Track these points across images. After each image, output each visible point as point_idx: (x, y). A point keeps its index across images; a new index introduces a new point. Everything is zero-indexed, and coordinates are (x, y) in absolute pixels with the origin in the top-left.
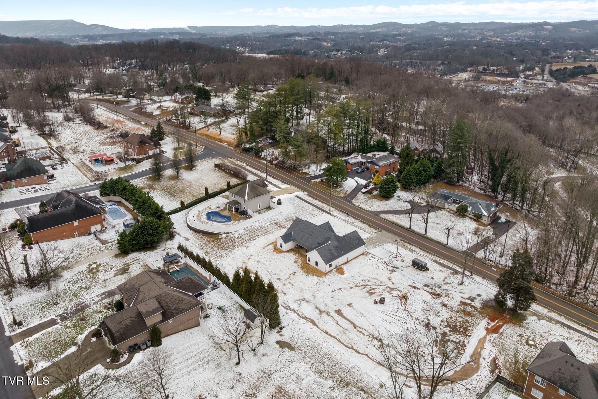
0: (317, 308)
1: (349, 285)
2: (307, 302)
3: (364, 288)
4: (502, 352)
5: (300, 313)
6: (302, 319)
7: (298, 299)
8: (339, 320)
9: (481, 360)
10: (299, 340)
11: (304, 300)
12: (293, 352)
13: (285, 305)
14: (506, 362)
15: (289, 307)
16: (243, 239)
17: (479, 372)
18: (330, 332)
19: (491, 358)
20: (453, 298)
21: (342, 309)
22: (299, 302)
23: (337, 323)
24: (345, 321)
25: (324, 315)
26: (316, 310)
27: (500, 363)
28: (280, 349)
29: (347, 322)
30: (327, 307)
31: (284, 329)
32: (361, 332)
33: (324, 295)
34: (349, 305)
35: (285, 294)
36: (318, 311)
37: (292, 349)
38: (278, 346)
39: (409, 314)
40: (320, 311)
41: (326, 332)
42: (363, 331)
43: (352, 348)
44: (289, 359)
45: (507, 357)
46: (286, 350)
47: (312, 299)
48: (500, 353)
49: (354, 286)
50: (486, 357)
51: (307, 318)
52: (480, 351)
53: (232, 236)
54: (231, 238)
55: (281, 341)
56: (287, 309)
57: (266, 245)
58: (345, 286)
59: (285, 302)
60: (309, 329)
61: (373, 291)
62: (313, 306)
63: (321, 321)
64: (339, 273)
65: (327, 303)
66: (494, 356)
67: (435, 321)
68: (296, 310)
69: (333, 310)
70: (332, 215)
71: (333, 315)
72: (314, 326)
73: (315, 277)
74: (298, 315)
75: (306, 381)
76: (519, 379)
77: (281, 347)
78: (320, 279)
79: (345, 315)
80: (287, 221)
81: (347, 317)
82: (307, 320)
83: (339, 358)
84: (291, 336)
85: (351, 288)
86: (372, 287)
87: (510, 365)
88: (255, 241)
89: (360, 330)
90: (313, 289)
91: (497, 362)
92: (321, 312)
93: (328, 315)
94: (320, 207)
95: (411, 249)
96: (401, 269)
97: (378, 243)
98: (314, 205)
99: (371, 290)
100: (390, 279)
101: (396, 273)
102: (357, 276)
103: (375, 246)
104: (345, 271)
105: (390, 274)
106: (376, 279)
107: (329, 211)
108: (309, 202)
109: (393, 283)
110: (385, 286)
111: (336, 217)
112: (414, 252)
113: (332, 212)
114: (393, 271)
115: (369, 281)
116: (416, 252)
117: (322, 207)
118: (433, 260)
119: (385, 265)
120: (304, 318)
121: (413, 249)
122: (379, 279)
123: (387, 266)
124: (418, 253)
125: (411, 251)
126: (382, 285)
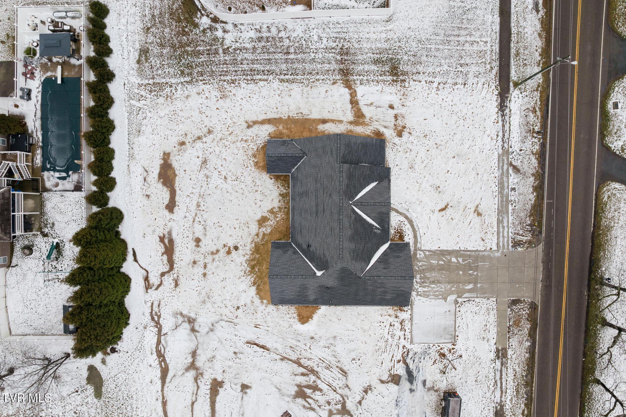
0: (194, 354)
1: (289, 351)
2: (193, 330)
3: (303, 374)
5: (163, 341)
6: (155, 356)
7: (185, 312)
8: (200, 400)
10: (118, 389)
11: (191, 321)
12: (95, 400)
13: (156, 309)
15: (159, 317)
16: (234, 62)
18: (169, 408)
21: (226, 386)
22: (180, 319)
23: (193, 403)
24: (208, 407)
25: (191, 374)
26: (190, 356)
28: (84, 382)
30: (208, 364)
31: (115, 355)
33: (229, 336)
34: (245, 387)
35: (176, 285)
36: (191, 360)
37: (98, 394)
38: (85, 374)
40: (194, 361)
41: (164, 404)
44: (79, 408)
46: (90, 389)
47: (203, 330)
49: (294, 358)
51: (164, 360)
53: (219, 34)
54: (216, 39)
55: (96, 369)
56: (153, 319)
57: (261, 118)
58: (279, 347)
59: (162, 303)
60: (148, 380)
61: (308, 391)
62: (192, 346)
63: (176, 382)
64: (299, 315)
65: (218, 357)
68: (163, 332)
69: (213, 377)
70: (502, 107)
71: (201, 385)
72: (159, 383)
73: (253, 290)
74: (159, 342)
77: (89, 380)
78: (257, 301)
79: (218, 398)
80: (376, 62)
81: (218, 406)
82: (160, 363)
84: (112, 374)
85: (283, 359)
86: (319, 382)
88: (252, 86)
90: (226, 311)
92: (192, 366)
93: (196, 380)
94: (513, 51)
95: (505, 350)
96: (414, 387)
97: (471, 286)
98: (510, 34)
99: (309, 387)
100: (366, 392)
101: (393, 387)
102: (322, 343)
103: (452, 293)
104: (315, 317)
105: (382, 382)
106: (344, 373)
107: (516, 85)
108: (513, 11)
109: (360, 403)
110: (339, 397)
111: (500, 123)
112: (498, 363)
113: (517, 92)
114: (395, 379)
115: (327, 368)
116: (502, 364)
117: (517, 54)
118: (502, 406)
119: (399, 357)
120: (161, 355)
121: (510, 352)
122: (350, 377)
123: (399, 361)
124: (501, 371)
125: (498, 357)
126: (339, 391)
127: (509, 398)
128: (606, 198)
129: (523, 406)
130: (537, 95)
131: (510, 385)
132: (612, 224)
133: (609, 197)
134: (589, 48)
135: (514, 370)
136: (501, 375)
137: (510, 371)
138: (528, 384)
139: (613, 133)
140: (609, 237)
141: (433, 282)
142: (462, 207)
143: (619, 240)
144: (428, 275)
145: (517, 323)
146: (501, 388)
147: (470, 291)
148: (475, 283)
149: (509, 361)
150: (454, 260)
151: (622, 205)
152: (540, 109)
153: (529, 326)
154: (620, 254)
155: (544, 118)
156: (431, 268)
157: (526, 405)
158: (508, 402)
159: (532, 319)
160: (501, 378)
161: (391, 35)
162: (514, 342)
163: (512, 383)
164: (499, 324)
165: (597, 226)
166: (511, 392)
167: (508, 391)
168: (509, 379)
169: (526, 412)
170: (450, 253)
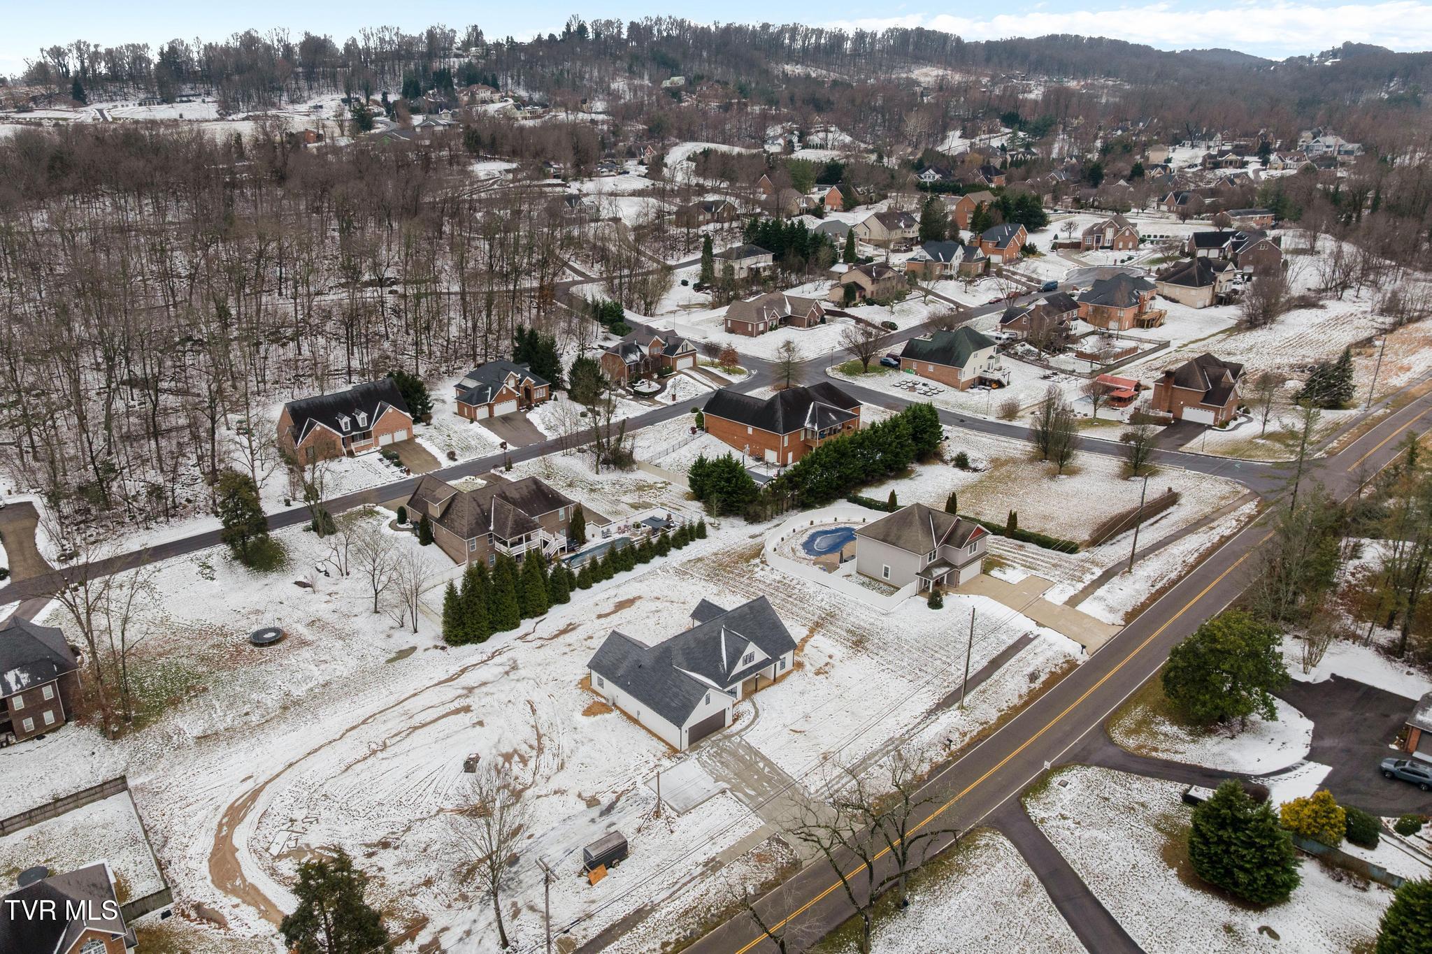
0: (484, 683)
1: (546, 724)
2: (506, 673)
3: (530, 746)
4: (229, 944)
5: (477, 666)
6: (458, 669)
7: (519, 661)
8: (439, 709)
9: (236, 900)
10: (406, 666)
11: (514, 667)
12: (383, 662)
13: (505, 649)
14: (201, 939)
15: (499, 654)
17: (212, 886)
18: (414, 698)
19: (228, 918)
20: (449, 906)
21: (469, 715)
22: (509, 663)
23: (432, 707)
24: (436, 716)
25: (462, 692)
26: (480, 683)
27: (206, 927)
28: (397, 650)
29: (428, 720)
30: (481, 695)
31: (440, 651)
32: (396, 735)
33: (522, 690)
34: (479, 723)
36: (476, 685)
37: (391, 661)
38: (404, 647)
39: (425, 815)
40: (476, 687)
41: (415, 695)
42: (398, 738)
43: (364, 722)
44: (368, 656)
45: (210, 946)
46: (391, 656)
47: (513, 677)
48: (231, 940)
49: (542, 731)
50: (236, 911)
51: (460, 675)
52: (259, 908)
55: (415, 650)
56: (494, 652)
58: (544, 718)
59: (515, 650)
60: (431, 676)
61: (516, 758)
62: (490, 680)
63: (445, 689)
64: (588, 708)
65: (495, 696)
66: (232, 925)
67: (386, 859)
68: (488, 662)
69: (471, 703)
70: (932, 712)
71: (456, 702)
72: (435, 682)
74: (474, 665)
75: (315, 669)
76: (150, 941)
77: (401, 651)
79: (452, 716)
81: (443, 719)
82: (454, 674)
83: (346, 704)
84: (419, 657)
85: (534, 726)
86: (533, 759)
87: (189, 943)
89: (403, 735)
90: (544, 677)
91: (213, 924)
92: (470, 688)
93: (458, 697)
94: (980, 688)
95: (721, 864)
96: (598, 820)
97: (753, 793)
98: (989, 676)
99: (521, 757)
100: (556, 793)
101: (582, 806)
102: (576, 737)
103: (728, 782)
104: (599, 717)
105: (580, 796)
106: (561, 767)
107: (962, 707)
108: (1006, 666)
109: (538, 797)
110: (530, 781)
111: (918, 720)
112: (699, 870)
113: (958, 713)
114: (592, 802)
115: (554, 755)
116: (702, 874)
117: (984, 692)
118: (653, 909)
119: (619, 790)
120: (463, 671)
121: (724, 871)
122: (561, 774)
123: (614, 792)
124: (693, 879)
125: (706, 864)
126: (537, 777)
127: (671, 909)
128: (983, 842)
129: (673, 937)
130: (978, 728)
131: (688, 898)
132: (970, 871)
133: (987, 845)
134: (1068, 728)
135: (708, 891)
136: (689, 882)
137: (703, 887)
138: (707, 925)
139: (1041, 801)
140: (954, 878)
141: (722, 763)
142: (814, 742)
143: (964, 894)
144: (724, 755)
145: (761, 858)
146: (674, 893)
147: (746, 795)
148: (759, 795)
149: (712, 878)
150: (761, 765)
151: (1000, 865)
152: (971, 738)
153: (771, 877)
154: (955, 907)
155: (970, 745)
156: (734, 754)
157: (678, 940)
158: (664, 911)
159: (784, 873)
160: (685, 884)
161: (879, 623)
162: (739, 869)
163: (690, 900)
164: (743, 842)
165: (947, 854)
166: (679, 905)
167: (677, 902)
168: (692, 893)
169: (669, 949)
170: (763, 758)
